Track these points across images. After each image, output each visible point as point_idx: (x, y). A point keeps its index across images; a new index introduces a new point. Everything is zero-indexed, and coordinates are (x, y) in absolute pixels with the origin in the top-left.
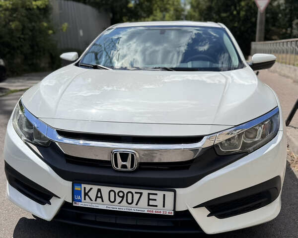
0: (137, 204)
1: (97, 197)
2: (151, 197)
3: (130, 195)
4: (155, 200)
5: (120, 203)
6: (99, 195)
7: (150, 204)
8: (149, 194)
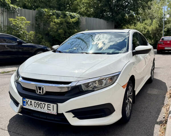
0: (44, 109)
1: (30, 104)
2: (49, 106)
3: (41, 104)
4: (50, 107)
5: (38, 107)
6: (31, 104)
7: (48, 109)
8: (48, 105)
